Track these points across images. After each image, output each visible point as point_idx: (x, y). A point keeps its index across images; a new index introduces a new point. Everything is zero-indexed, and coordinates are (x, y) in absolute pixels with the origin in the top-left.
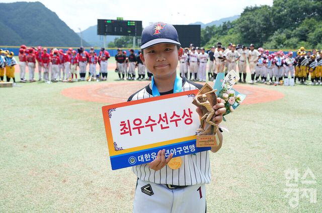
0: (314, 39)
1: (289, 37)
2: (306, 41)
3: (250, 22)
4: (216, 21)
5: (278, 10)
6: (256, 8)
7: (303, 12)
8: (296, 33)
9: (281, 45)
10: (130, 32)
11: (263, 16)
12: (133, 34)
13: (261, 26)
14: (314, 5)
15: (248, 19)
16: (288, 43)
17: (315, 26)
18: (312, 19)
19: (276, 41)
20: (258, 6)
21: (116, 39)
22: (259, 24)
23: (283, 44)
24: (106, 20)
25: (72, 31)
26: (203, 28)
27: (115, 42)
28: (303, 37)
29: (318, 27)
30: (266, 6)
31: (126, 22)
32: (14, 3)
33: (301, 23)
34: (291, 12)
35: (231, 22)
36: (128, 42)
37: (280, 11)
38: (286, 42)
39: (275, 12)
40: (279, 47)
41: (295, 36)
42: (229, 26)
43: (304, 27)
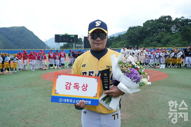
0: (165, 42)
1: (152, 41)
2: (160, 43)
3: (132, 34)
4: (115, 34)
6: (135, 27)
7: (157, 29)
8: (156, 39)
9: (148, 45)
10: (71, 40)
11: (139, 31)
12: (73, 41)
13: (138, 36)
14: (163, 25)
15: (131, 33)
16: (151, 44)
17: (164, 36)
18: (162, 32)
19: (146, 43)
20: (136, 26)
21: (64, 45)
22: (137, 35)
23: (149, 45)
24: (59, 35)
25: (41, 41)
27: (64, 46)
28: (159, 42)
29: (166, 36)
30: (139, 26)
31: (70, 36)
32: (11, 27)
33: (157, 34)
34: (152, 29)
35: (122, 34)
36: (70, 45)
37: (147, 28)
38: (150, 44)
39: (144, 29)
40: (147, 47)
41: (155, 41)
42: (122, 37)
43: (159, 36)
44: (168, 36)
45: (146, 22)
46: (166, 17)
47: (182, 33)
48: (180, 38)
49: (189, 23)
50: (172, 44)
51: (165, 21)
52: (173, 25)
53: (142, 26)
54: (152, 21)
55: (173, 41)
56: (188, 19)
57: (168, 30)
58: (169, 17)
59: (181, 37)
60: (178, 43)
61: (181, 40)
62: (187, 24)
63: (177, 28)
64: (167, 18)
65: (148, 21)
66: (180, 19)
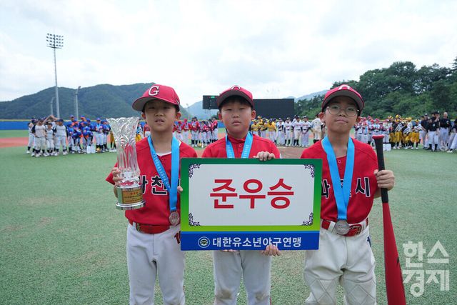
0: (399, 110)
1: (375, 109)
2: (391, 112)
4: (307, 96)
5: (364, 85)
7: (387, 87)
8: (382, 105)
14: (398, 79)
17: (400, 98)
18: (396, 92)
20: (346, 80)
23: (370, 115)
24: (210, 96)
26: (296, 101)
28: (389, 109)
29: (403, 99)
30: (353, 81)
33: (386, 96)
34: (377, 86)
35: (321, 96)
37: (367, 85)
38: (373, 113)
39: (362, 87)
41: (381, 107)
42: (320, 100)
43: (389, 99)
44: (405, 100)
45: (366, 74)
46: (402, 65)
47: (433, 95)
48: (429, 103)
49: (448, 75)
50: (414, 114)
51: (401, 71)
52: (417, 79)
53: (358, 80)
54: (377, 71)
55: (416, 108)
56: (447, 68)
57: (408, 88)
58: (409, 64)
59: (432, 102)
60: (424, 112)
61: (431, 107)
62: (444, 78)
63: (424, 86)
64: (405, 67)
65: (369, 72)
66: (430, 68)
